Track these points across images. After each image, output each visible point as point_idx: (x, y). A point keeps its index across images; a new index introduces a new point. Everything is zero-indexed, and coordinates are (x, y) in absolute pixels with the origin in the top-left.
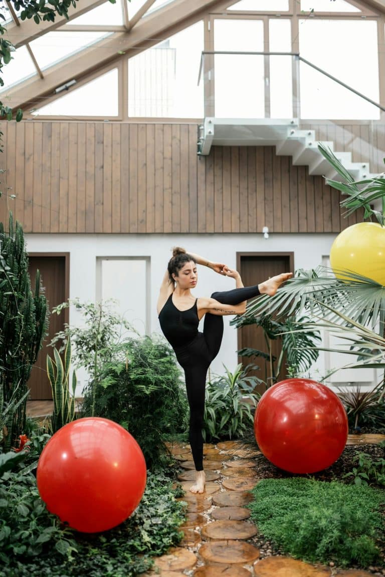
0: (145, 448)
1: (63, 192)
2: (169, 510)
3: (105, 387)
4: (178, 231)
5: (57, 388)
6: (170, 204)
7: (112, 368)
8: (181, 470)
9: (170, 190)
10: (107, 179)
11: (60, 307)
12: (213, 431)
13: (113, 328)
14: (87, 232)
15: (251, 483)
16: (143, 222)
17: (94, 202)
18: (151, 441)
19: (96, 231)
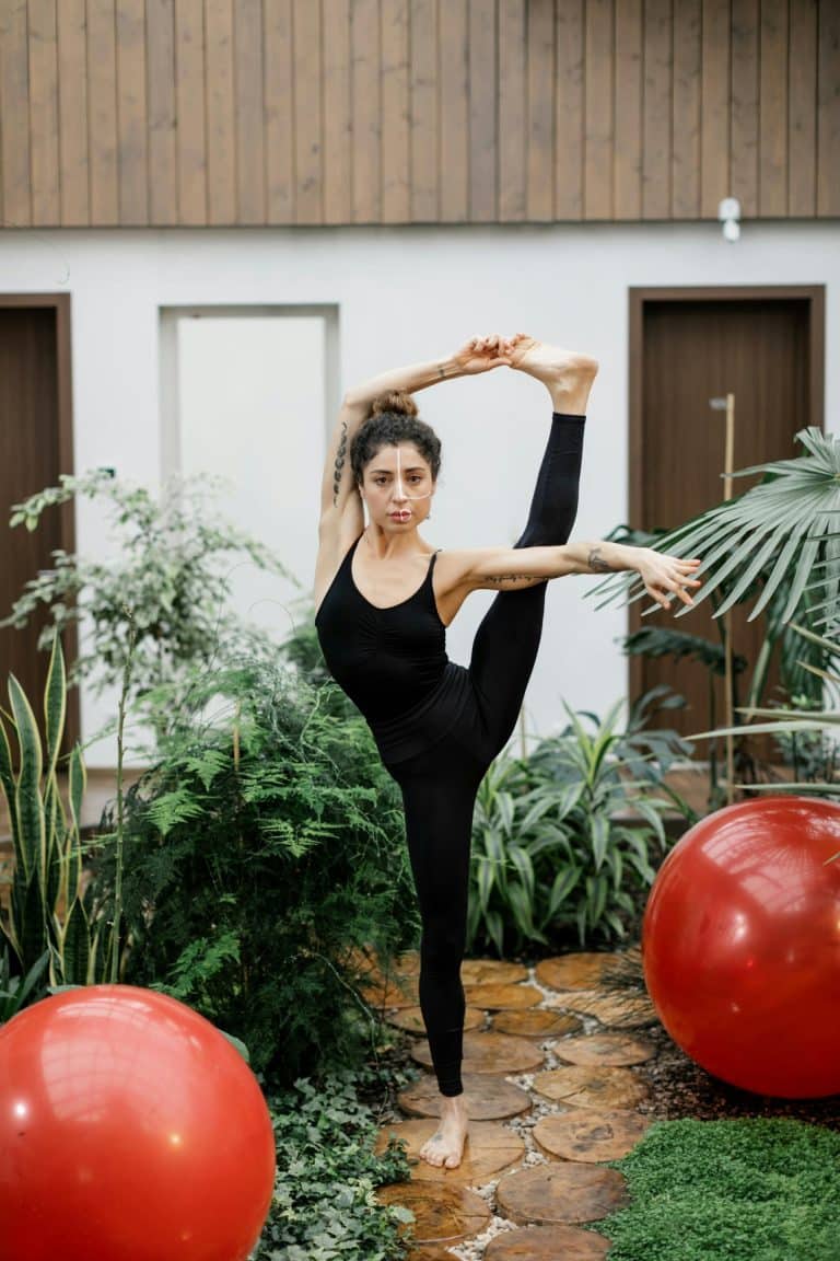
0: (296, 1012)
1: (40, 85)
2: (354, 1244)
3: (165, 830)
4: (432, 218)
5: (21, 803)
6: (404, 124)
7: (185, 765)
8: (410, 1071)
9: (403, 73)
10: (187, 38)
11: (35, 506)
12: (524, 923)
13: (211, 565)
14: (124, 223)
15: (624, 1130)
16: (314, 185)
17: (147, 118)
18: (315, 993)
19: (158, 221)
